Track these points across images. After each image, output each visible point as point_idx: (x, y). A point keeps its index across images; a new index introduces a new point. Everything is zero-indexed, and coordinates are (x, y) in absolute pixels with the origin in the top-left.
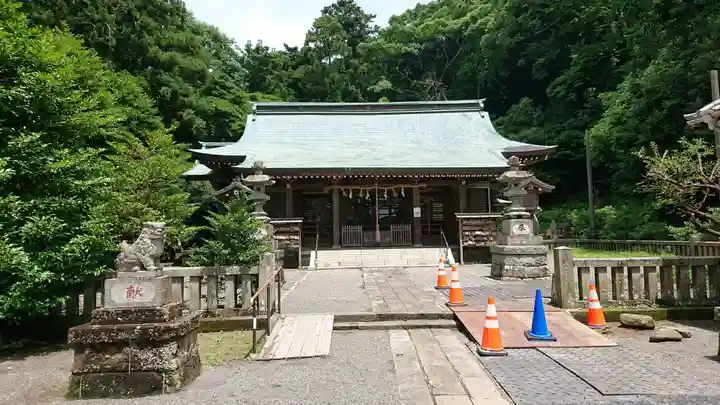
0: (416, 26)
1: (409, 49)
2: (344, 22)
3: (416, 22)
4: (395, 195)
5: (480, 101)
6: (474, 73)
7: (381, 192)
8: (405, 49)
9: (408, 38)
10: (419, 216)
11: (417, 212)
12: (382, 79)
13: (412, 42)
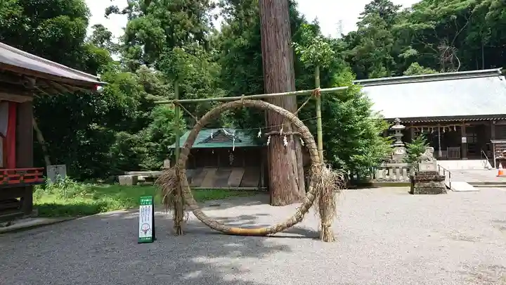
0: (432, 9)
1: (428, 26)
2: (381, 13)
3: (432, 6)
4: (450, 130)
5: (499, 69)
6: (479, 39)
7: (441, 129)
8: (424, 26)
9: (427, 18)
10: (465, 142)
11: (464, 140)
12: (409, 49)
13: (430, 20)
